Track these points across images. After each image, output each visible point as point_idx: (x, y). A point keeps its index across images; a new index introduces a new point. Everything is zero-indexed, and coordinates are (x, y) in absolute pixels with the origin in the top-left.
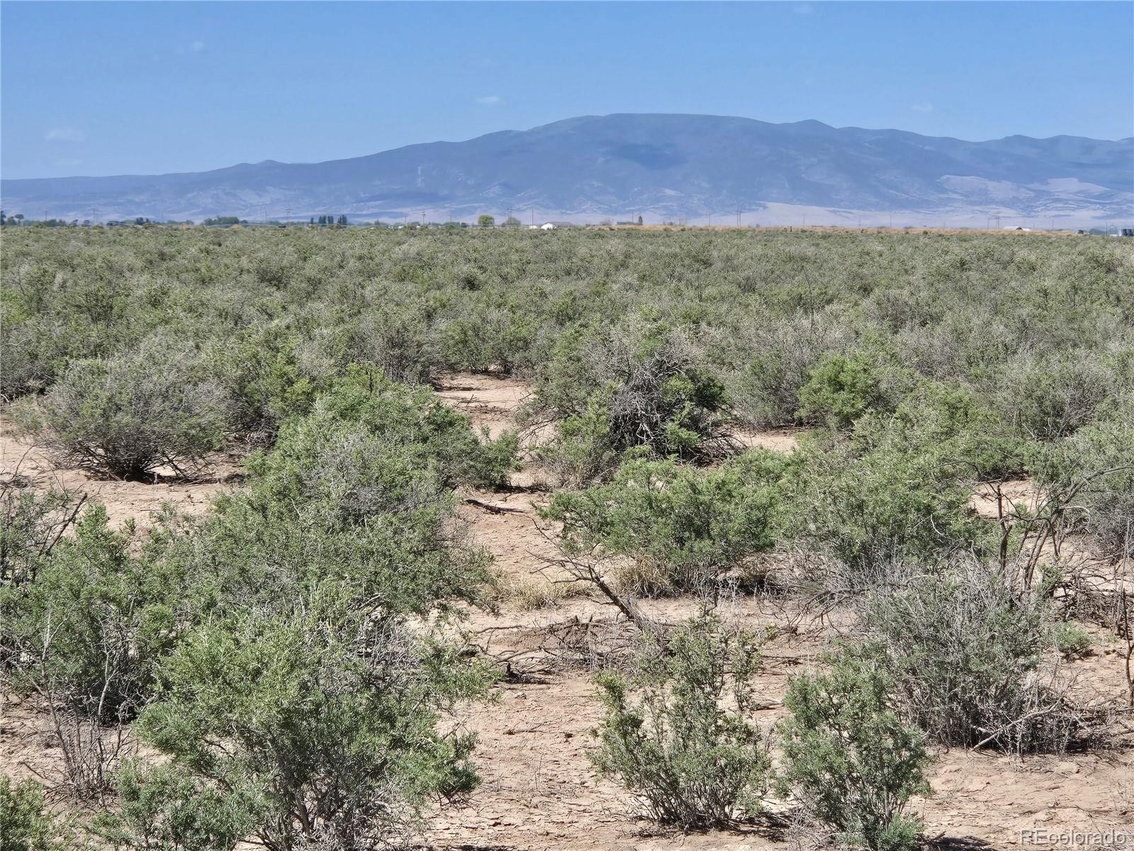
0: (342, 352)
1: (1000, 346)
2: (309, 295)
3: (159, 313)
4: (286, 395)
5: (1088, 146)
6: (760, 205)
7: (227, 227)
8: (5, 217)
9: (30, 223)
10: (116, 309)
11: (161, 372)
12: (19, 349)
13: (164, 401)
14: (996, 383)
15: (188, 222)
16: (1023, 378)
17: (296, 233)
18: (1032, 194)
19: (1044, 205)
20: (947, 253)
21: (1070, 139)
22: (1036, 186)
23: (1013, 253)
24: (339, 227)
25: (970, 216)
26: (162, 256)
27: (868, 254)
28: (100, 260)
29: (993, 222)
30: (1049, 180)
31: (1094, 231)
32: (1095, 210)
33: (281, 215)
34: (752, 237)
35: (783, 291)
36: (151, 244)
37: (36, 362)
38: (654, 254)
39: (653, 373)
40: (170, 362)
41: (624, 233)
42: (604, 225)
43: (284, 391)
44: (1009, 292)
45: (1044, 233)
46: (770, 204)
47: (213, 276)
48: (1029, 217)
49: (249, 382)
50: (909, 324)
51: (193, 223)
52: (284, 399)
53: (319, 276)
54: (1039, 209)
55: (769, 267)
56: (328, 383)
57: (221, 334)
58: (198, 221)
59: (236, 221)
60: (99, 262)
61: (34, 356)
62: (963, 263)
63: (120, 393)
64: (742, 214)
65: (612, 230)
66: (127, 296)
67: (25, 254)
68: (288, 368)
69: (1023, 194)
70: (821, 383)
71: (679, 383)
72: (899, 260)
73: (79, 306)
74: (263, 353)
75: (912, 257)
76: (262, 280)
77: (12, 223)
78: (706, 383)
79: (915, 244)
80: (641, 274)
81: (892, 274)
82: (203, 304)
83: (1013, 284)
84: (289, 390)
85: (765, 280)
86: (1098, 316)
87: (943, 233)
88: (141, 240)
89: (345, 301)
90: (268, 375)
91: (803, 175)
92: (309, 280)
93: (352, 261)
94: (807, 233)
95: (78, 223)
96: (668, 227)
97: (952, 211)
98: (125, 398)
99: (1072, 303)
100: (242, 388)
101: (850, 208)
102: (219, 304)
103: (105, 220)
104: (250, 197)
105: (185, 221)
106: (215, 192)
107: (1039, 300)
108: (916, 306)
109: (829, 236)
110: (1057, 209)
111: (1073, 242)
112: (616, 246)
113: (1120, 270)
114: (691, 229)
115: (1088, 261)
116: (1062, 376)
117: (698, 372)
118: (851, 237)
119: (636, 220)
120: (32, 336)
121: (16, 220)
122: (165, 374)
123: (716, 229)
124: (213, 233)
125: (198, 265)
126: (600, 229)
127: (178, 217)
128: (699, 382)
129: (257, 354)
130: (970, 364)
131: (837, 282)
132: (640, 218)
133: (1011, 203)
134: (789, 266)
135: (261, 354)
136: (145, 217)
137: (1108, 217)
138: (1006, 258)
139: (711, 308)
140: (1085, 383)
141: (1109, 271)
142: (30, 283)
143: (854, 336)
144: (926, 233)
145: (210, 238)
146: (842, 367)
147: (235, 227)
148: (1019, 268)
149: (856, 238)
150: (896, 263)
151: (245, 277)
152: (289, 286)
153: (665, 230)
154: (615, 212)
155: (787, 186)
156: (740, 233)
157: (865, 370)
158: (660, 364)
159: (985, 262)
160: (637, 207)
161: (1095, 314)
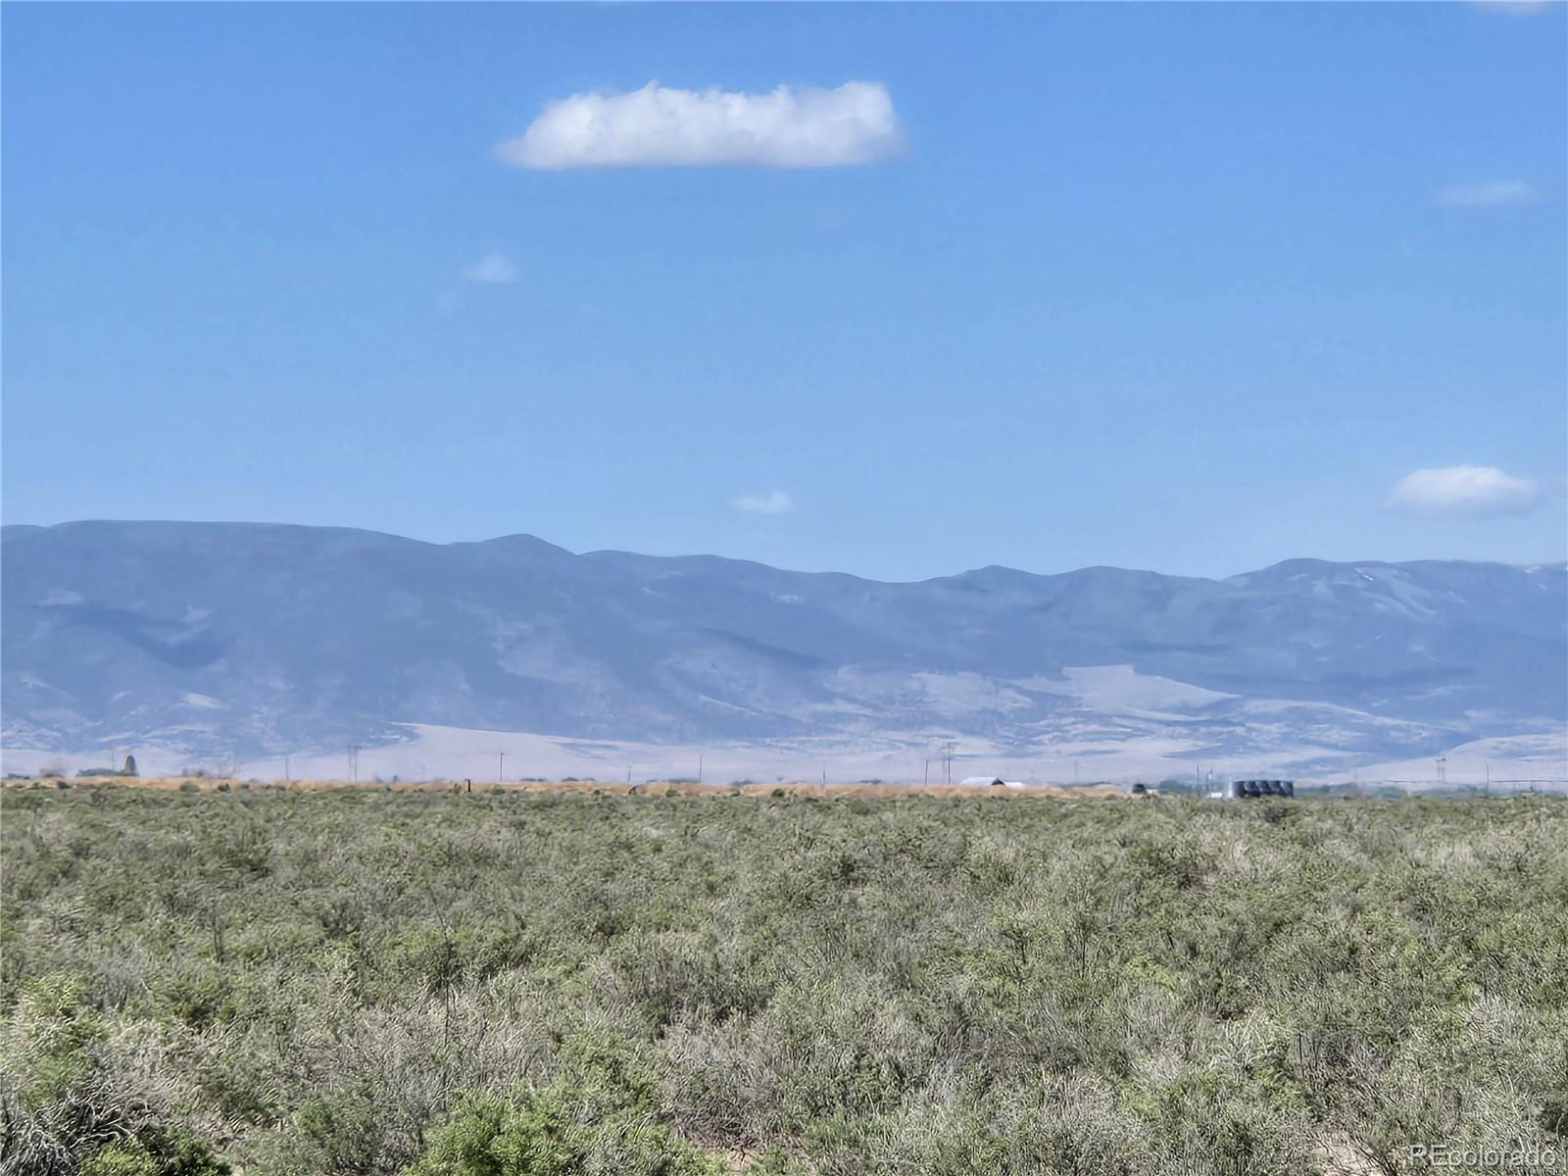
1: (885, 1070)
5: (1157, 590)
6: (401, 731)
14: (868, 1157)
16: (927, 1146)
18: (1026, 702)
19: (1058, 728)
20: (810, 843)
21: (1113, 578)
22: (1040, 683)
23: (966, 844)
25: (881, 754)
27: (629, 847)
29: (937, 769)
30: (1067, 671)
31: (1167, 787)
32: (1173, 737)
34: (376, 807)
35: (421, 935)
38: (141, 848)
39: (62, 1136)
41: (87, 796)
42: (49, 776)
44: (940, 937)
45: (1055, 791)
46: (422, 728)
48: (1019, 756)
50: (686, 1014)
54: (1045, 738)
55: (398, 876)
62: (847, 867)
64: (361, 753)
65: (63, 786)
69: (1009, 700)
70: (450, 1158)
71: (122, 1159)
72: (699, 859)
75: (729, 855)
78: (186, 1158)
79: (745, 821)
80: (105, 893)
81: (675, 892)
83: (949, 917)
85: (382, 908)
86: (1134, 993)
87: (819, 794)
91: (501, 663)
94: (505, 797)
96: (194, 780)
97: (845, 743)
99: (1080, 964)
101: (613, 738)
107: (1001, 954)
108: (713, 973)
109: (553, 805)
110: (1088, 737)
111: (1115, 812)
112: (57, 826)
113: (1210, 880)
114: (246, 787)
115: (1135, 859)
116: (1025, 1139)
117: (168, 1134)
118: (605, 805)
119: (120, 765)
123: (301, 785)
126: (36, 786)
128: (170, 1155)
130: (816, 1111)
131: (546, 913)
132: (131, 761)
133: (975, 724)
134: (445, 874)
137: (1205, 753)
138: (948, 854)
139: (241, 977)
140: (1079, 1153)
141: (1186, 882)
143: (551, 1043)
144: (778, 794)
146: (497, 1123)
148: (975, 877)
149: (613, 808)
150: (691, 868)
153: (184, 788)
154: (75, 745)
155: (465, 686)
156: (350, 796)
157: (550, 1130)
158: (79, 1116)
159: (899, 866)
160: (125, 735)
161: (1125, 990)
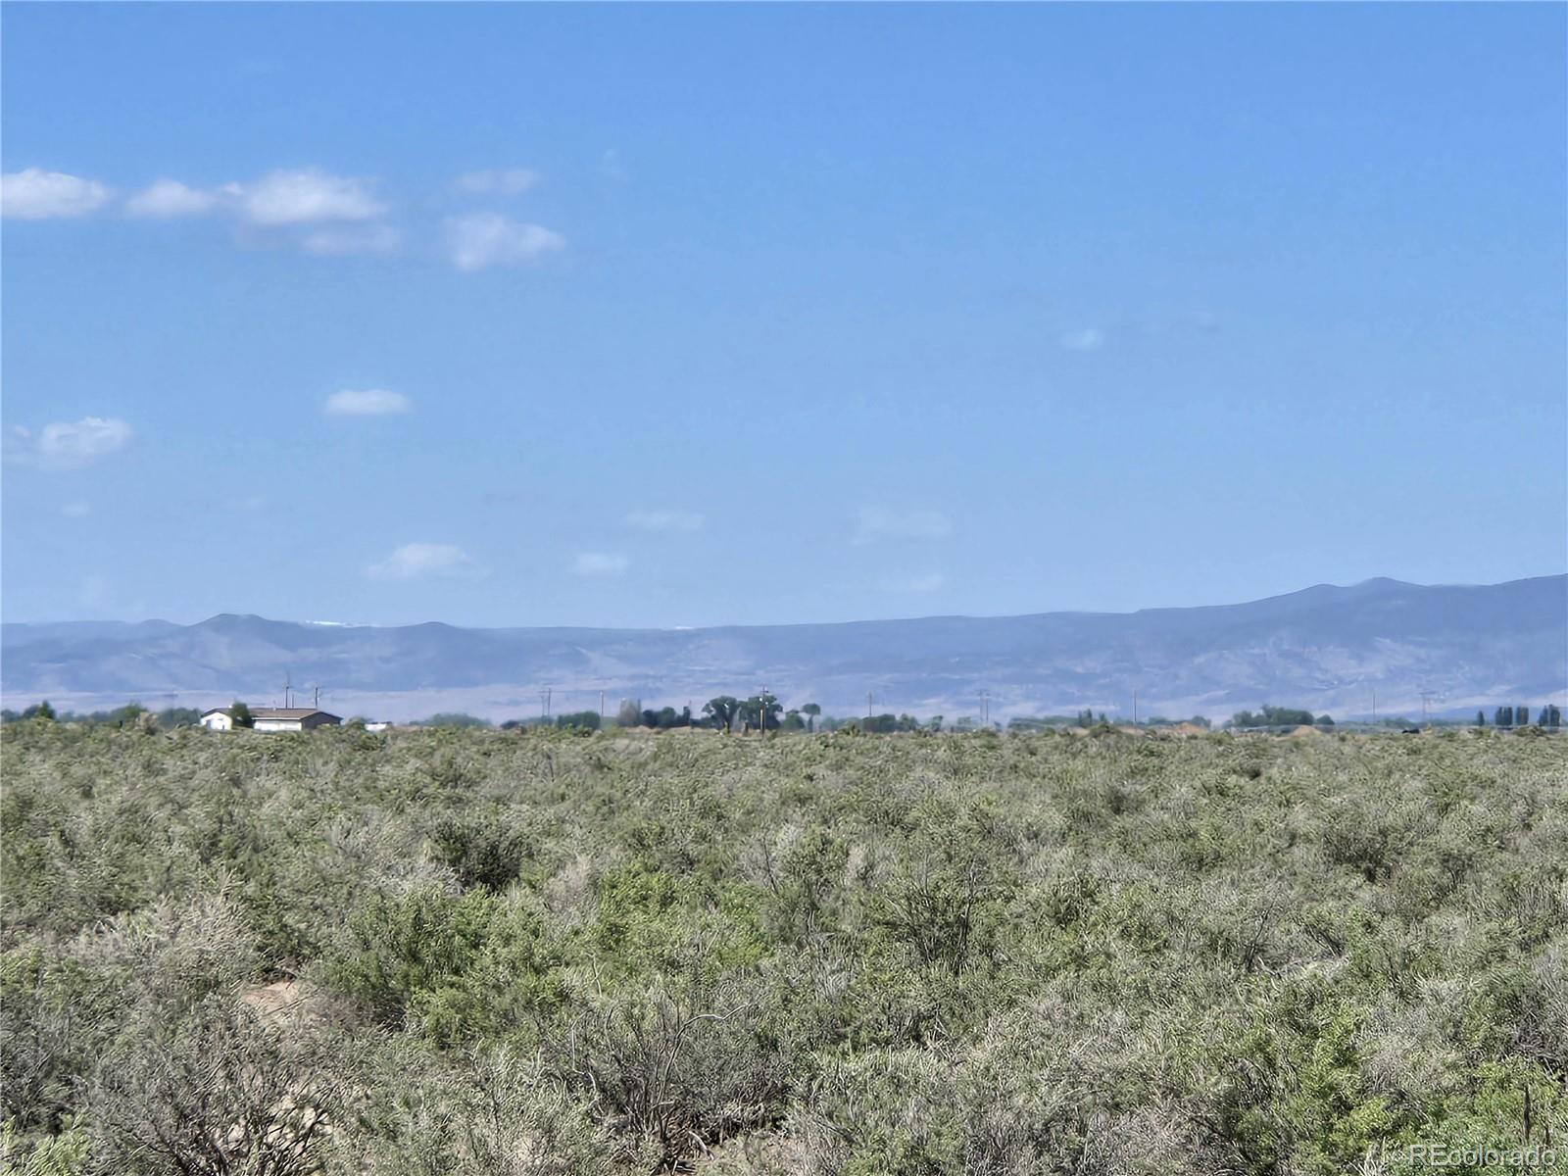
0: (1481, 1033)
2: (1442, 893)
3: (1067, 939)
4: (1334, 1137)
7: (1285, 732)
8: (779, 708)
9: (833, 725)
10: (977, 932)
11: (1032, 1086)
12: (735, 1026)
13: (1040, 1154)
15: (1198, 721)
17: (1436, 747)
24: (1538, 733)
26: (1118, 804)
28: (964, 811)
33: (1407, 707)
36: (1097, 776)
37: (773, 1057)
40: (1054, 1064)
43: (1330, 1128)
47: (1224, 851)
49: (1249, 1107)
51: (1207, 724)
52: (1328, 1147)
53: (1470, 849)
56: (1431, 1108)
57: (1201, 991)
58: (1219, 717)
59: (1306, 719)
60: (963, 818)
61: (768, 1044)
63: (939, 1135)
66: (1008, 900)
67: (802, 800)
68: (1340, 1076)
73: (892, 925)
74: (1282, 1039)
76: (1339, 859)
77: (796, 723)
82: (1172, 919)
84: (1339, 1125)
88: (1079, 764)
89: (1514, 909)
90: (1294, 1089)
92: (1447, 859)
93: (1549, 812)
95: (943, 723)
98: (949, 1145)
100: (1230, 1120)
102: (1209, 920)
103: (1004, 715)
104: (1339, 662)
105: (1189, 717)
106: (1256, 651)
120: (769, 995)
121: (805, 717)
122: (1044, 1089)
124: (1247, 746)
125: (1193, 824)
127: (1172, 710)
129: (1268, 1042)
135: (1277, 1042)
136: (1097, 709)
142: (791, 870)
145: (1238, 759)
147: (1302, 732)
151: (1299, 851)
152: (1398, 873)
